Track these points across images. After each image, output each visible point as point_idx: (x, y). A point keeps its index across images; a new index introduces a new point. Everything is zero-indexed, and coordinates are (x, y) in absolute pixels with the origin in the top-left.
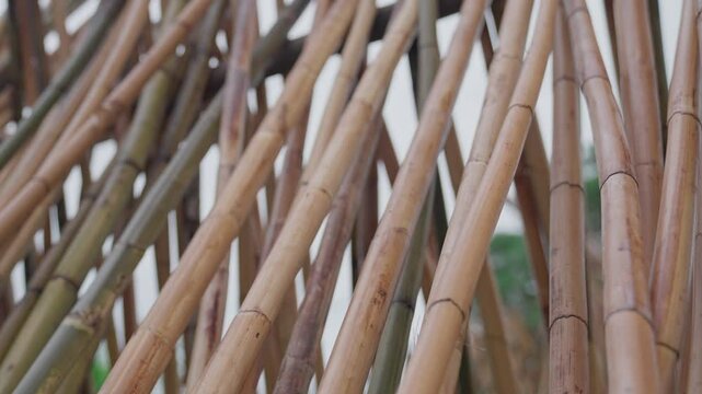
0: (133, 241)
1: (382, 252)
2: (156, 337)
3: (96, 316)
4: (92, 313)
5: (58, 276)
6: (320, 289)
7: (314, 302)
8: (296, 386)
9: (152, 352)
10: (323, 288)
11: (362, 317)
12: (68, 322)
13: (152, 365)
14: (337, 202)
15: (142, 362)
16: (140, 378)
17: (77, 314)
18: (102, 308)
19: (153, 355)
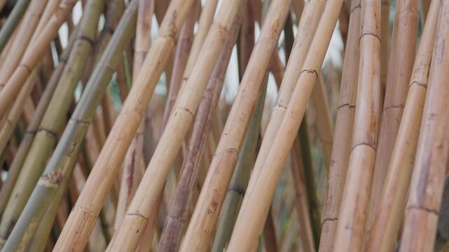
0: (80, 118)
1: (217, 171)
2: (85, 213)
3: (58, 175)
4: (56, 174)
5: (42, 129)
6: (191, 164)
7: (187, 175)
8: (173, 238)
9: (83, 224)
10: (193, 164)
11: (199, 225)
12: (41, 182)
13: (83, 233)
14: (206, 94)
15: (77, 233)
16: (75, 244)
17: (46, 176)
18: (62, 168)
19: (83, 227)
